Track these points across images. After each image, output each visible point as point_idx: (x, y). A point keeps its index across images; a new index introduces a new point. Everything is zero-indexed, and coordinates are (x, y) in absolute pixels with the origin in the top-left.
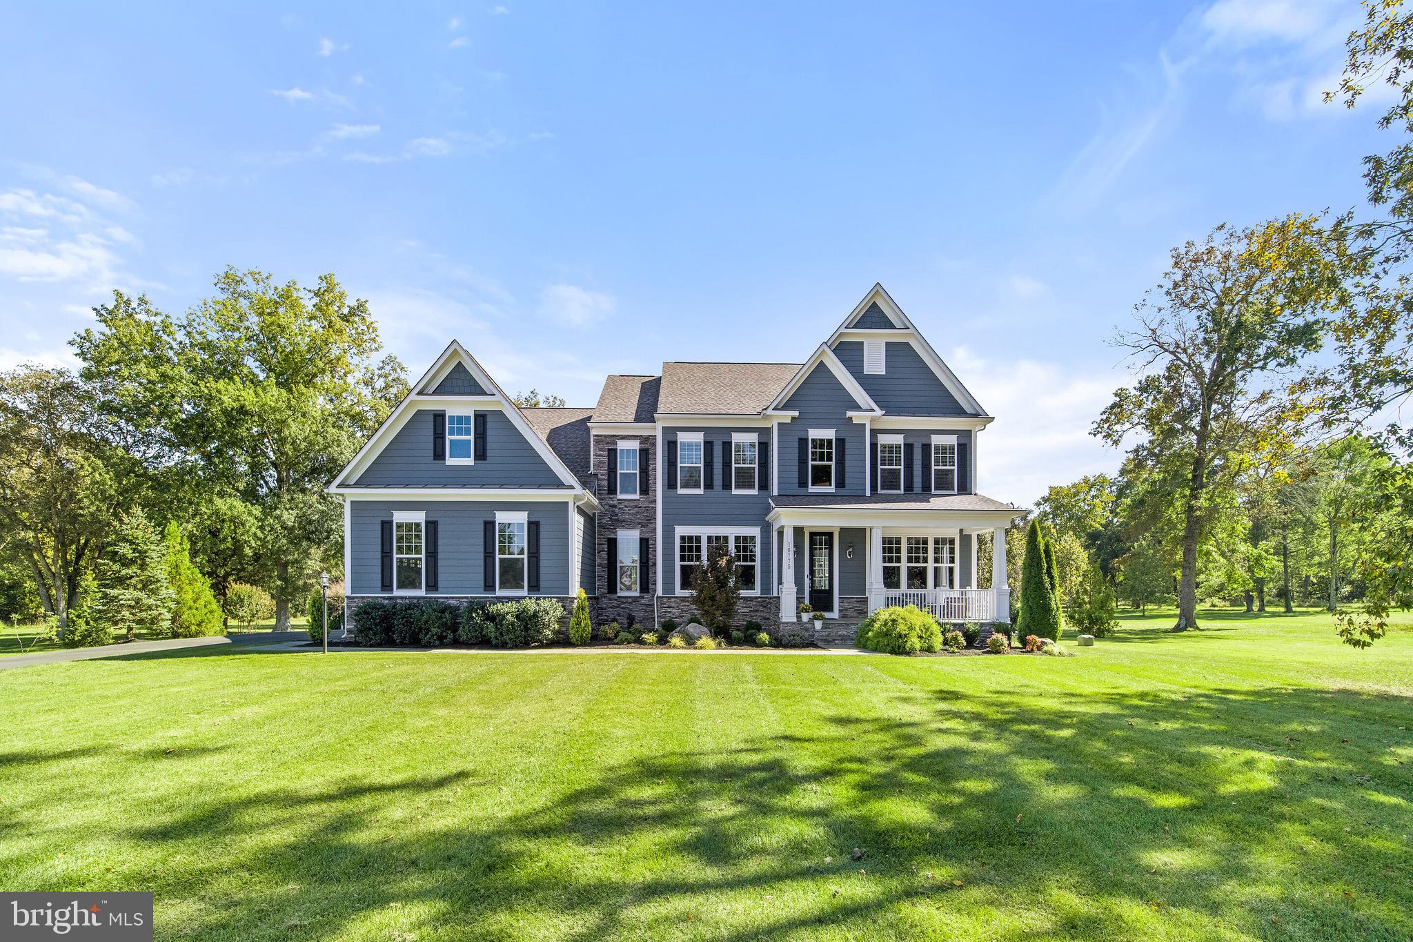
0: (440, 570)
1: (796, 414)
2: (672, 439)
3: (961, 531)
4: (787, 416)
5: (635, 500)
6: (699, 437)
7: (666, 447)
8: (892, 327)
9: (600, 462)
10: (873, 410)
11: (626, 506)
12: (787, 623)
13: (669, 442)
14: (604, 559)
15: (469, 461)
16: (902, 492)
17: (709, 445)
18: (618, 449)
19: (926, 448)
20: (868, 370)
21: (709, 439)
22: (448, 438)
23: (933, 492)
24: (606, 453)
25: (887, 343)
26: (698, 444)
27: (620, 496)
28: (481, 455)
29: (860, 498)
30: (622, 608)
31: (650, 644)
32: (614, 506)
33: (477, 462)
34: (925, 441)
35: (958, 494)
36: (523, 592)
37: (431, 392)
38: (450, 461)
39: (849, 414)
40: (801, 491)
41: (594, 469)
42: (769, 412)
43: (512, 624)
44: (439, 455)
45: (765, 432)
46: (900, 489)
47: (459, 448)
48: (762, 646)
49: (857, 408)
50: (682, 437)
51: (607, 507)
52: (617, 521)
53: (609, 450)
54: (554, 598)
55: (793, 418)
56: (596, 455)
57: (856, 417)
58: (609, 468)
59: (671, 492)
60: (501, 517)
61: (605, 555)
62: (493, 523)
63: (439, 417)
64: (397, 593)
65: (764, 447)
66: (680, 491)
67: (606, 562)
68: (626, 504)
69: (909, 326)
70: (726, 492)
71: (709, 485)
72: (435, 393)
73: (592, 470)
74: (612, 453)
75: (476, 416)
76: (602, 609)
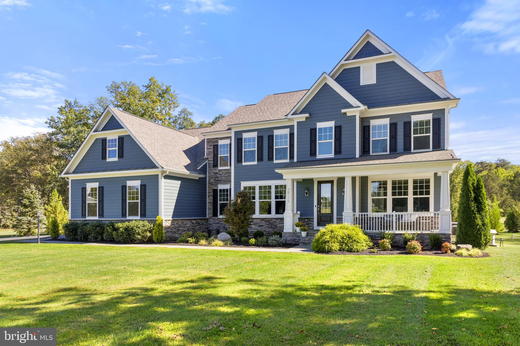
0: (105, 208)
1: (307, 115)
2: (239, 137)
3: (436, 174)
4: (303, 117)
5: (227, 170)
6: (255, 135)
7: (237, 141)
8: (381, 53)
9: (210, 152)
10: (359, 107)
11: (223, 173)
12: (287, 232)
13: (238, 139)
14: (211, 200)
15: (116, 159)
16: (388, 152)
17: (260, 138)
18: (219, 144)
19: (407, 124)
20: (363, 82)
21: (261, 135)
22: (108, 149)
23: (412, 150)
24: (212, 147)
25: (377, 64)
26: (254, 139)
27: (220, 168)
28: (121, 155)
29: (352, 159)
30: (221, 224)
31: (191, 243)
32: (217, 173)
33: (119, 159)
34: (406, 120)
35: (433, 151)
36: (138, 218)
37: (101, 130)
38: (108, 160)
39: (343, 111)
40: (312, 158)
41: (207, 156)
42: (290, 116)
43: (122, 233)
44: (104, 157)
45: (291, 127)
46: (387, 151)
47: (112, 154)
48: (251, 246)
49: (350, 106)
50: (245, 136)
51: (213, 174)
52: (218, 180)
53: (214, 146)
54: (147, 220)
55: (306, 118)
56: (207, 149)
57: (349, 112)
58: (214, 155)
59: (239, 164)
60: (129, 183)
61: (212, 198)
62: (126, 186)
63: (104, 141)
64: (88, 218)
65: (292, 135)
66: (244, 164)
67: (212, 201)
68: (223, 171)
69: (391, 50)
70: (270, 162)
71: (260, 159)
72: (102, 130)
73: (206, 156)
74: (216, 147)
75: (119, 138)
76: (210, 224)
